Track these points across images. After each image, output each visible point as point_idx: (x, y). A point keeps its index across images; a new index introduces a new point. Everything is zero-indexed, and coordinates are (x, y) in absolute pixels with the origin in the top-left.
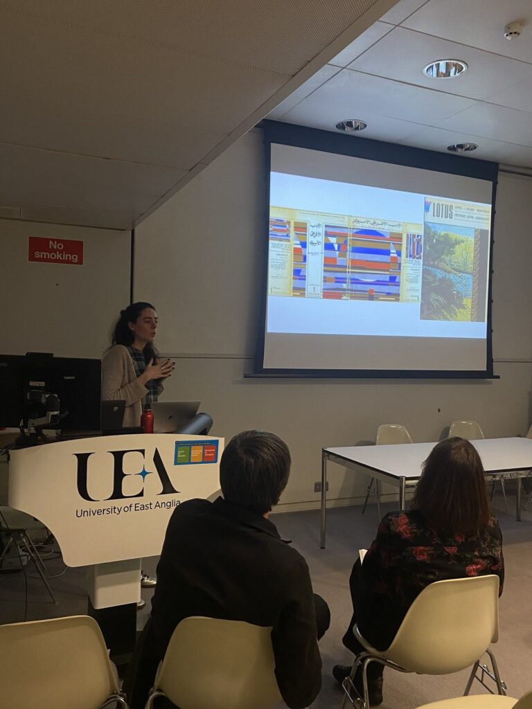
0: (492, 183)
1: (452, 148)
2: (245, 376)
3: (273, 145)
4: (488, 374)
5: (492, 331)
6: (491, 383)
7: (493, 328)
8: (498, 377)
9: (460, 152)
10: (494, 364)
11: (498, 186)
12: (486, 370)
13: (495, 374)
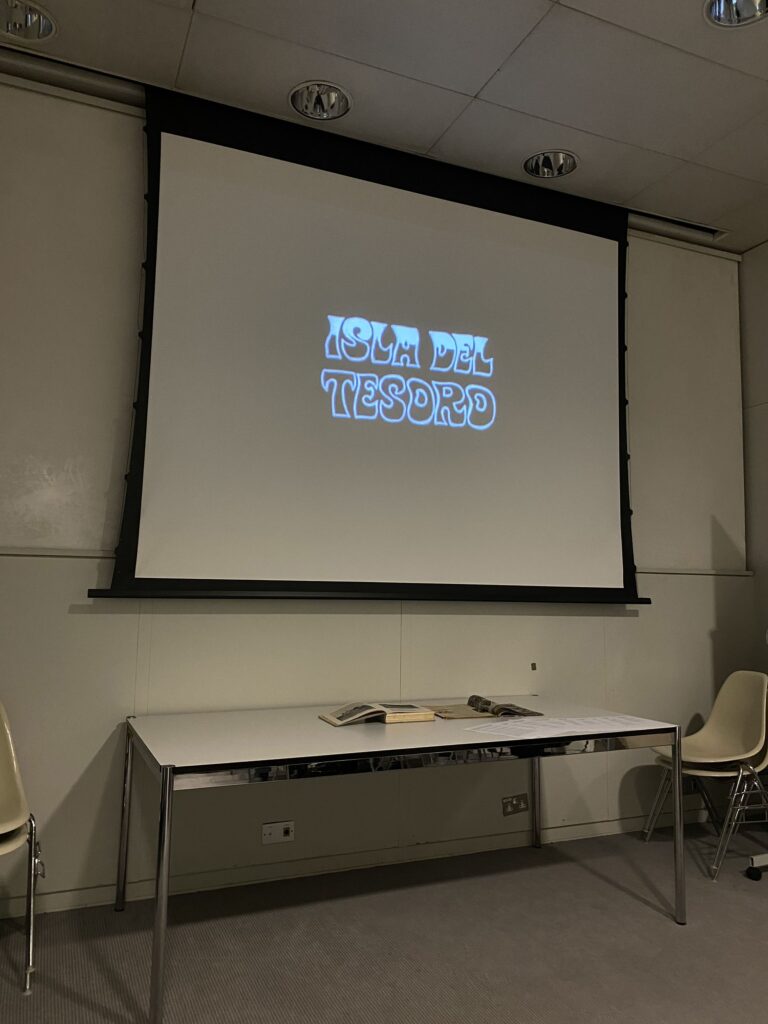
1: (530, 166)
2: (92, 594)
3: (165, 136)
4: (625, 596)
5: (631, 512)
6: (635, 614)
7: (632, 507)
8: (647, 601)
10: (639, 577)
11: (630, 250)
12: (622, 586)
13: (641, 594)
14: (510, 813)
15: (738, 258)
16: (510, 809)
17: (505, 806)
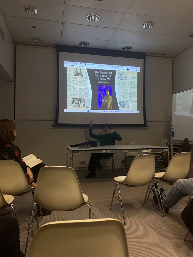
0: (143, 60)
1: (123, 48)
2: (52, 126)
3: (60, 53)
4: (145, 126)
5: (145, 111)
6: (147, 129)
8: (149, 127)
9: (127, 50)
10: (147, 123)
11: (146, 61)
12: (143, 124)
13: (147, 125)
14: (122, 163)
15: (173, 59)
16: (122, 162)
17: (121, 161)
